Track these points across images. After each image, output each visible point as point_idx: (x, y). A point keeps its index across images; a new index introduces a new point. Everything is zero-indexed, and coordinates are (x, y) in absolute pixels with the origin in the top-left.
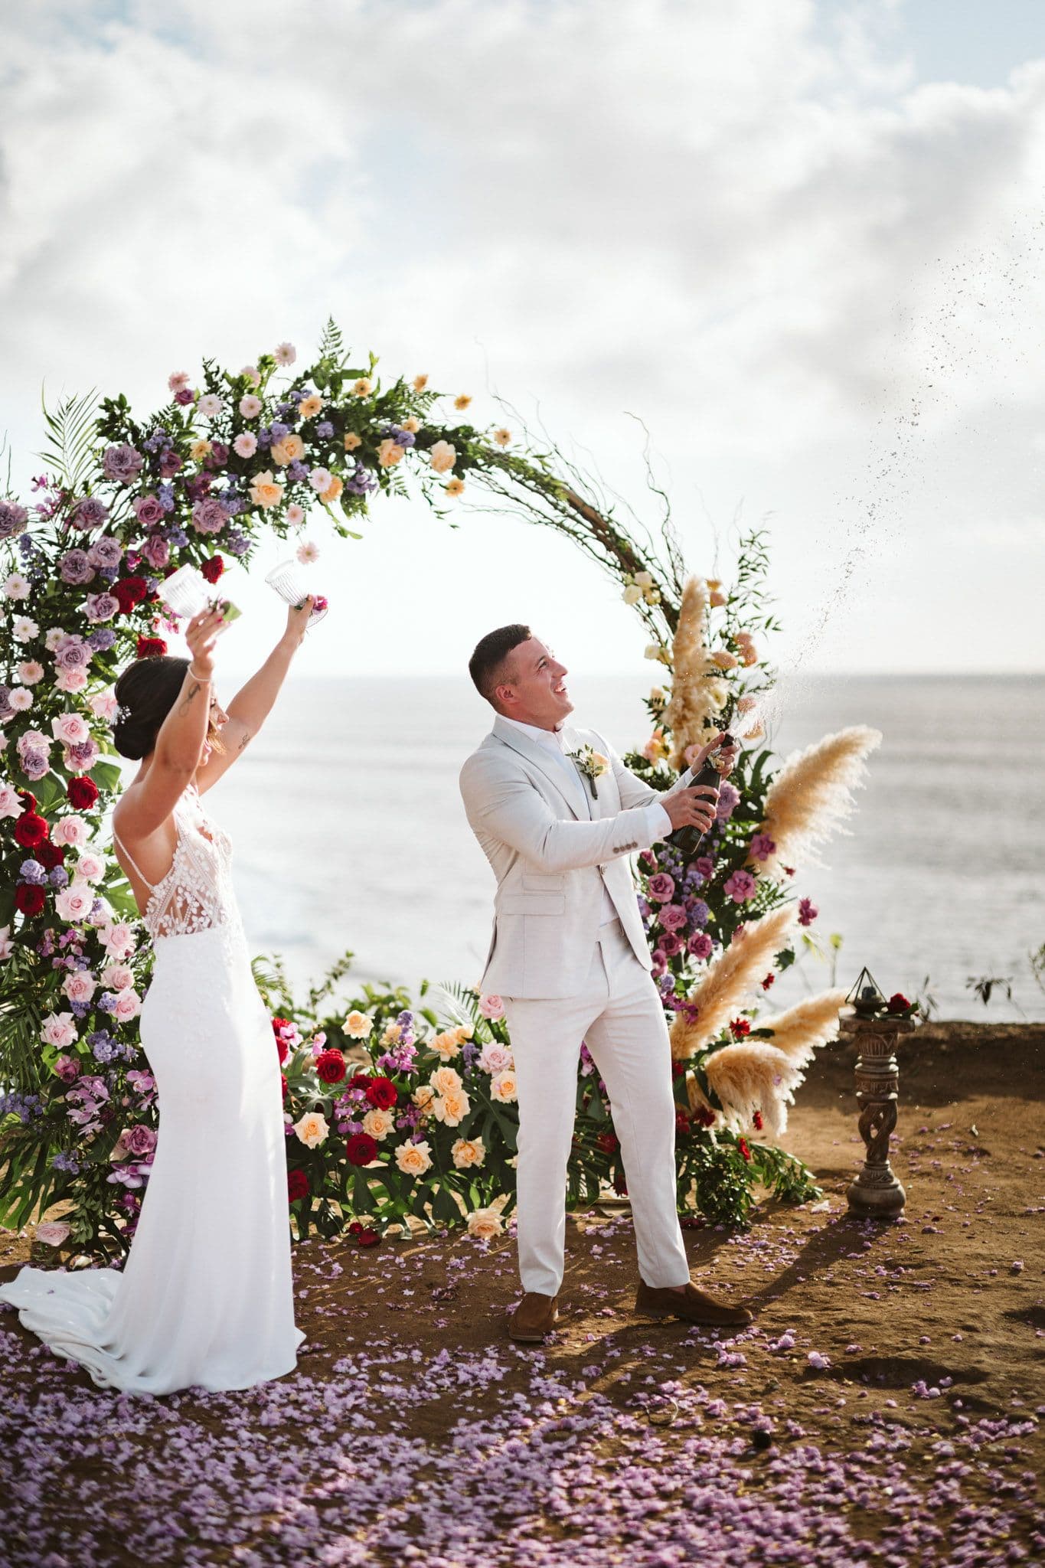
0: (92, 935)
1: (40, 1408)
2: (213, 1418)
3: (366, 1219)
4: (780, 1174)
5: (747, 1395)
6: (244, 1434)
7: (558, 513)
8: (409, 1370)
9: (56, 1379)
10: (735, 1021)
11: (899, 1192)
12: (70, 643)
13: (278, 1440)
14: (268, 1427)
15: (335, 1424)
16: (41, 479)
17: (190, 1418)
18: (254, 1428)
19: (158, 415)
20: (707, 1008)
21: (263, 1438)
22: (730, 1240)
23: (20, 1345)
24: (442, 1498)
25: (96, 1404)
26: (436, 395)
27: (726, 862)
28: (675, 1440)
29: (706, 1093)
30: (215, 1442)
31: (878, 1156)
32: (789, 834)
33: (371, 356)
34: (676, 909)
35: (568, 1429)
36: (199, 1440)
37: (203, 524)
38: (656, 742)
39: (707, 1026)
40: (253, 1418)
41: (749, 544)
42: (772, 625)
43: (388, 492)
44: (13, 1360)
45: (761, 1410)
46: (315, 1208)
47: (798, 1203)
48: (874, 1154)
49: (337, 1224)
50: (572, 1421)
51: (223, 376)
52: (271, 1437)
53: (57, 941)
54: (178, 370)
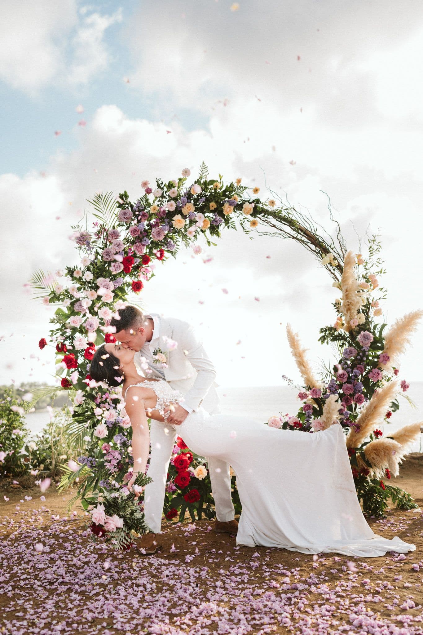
4: (399, 497)
5: (383, 578)
7: (295, 232)
8: (229, 564)
10: (376, 431)
12: (105, 281)
16: (96, 223)
19: (140, 199)
20: (364, 425)
22: (377, 522)
24: (230, 615)
26: (245, 188)
27: (369, 367)
29: (365, 461)
32: (395, 354)
33: (220, 175)
34: (349, 385)
35: (296, 589)
37: (156, 236)
38: (339, 321)
39: (364, 433)
41: (372, 242)
42: (383, 272)
43: (228, 227)
46: (204, 507)
47: (407, 509)
50: (298, 585)
51: (165, 185)
53: (102, 397)
54: (145, 180)
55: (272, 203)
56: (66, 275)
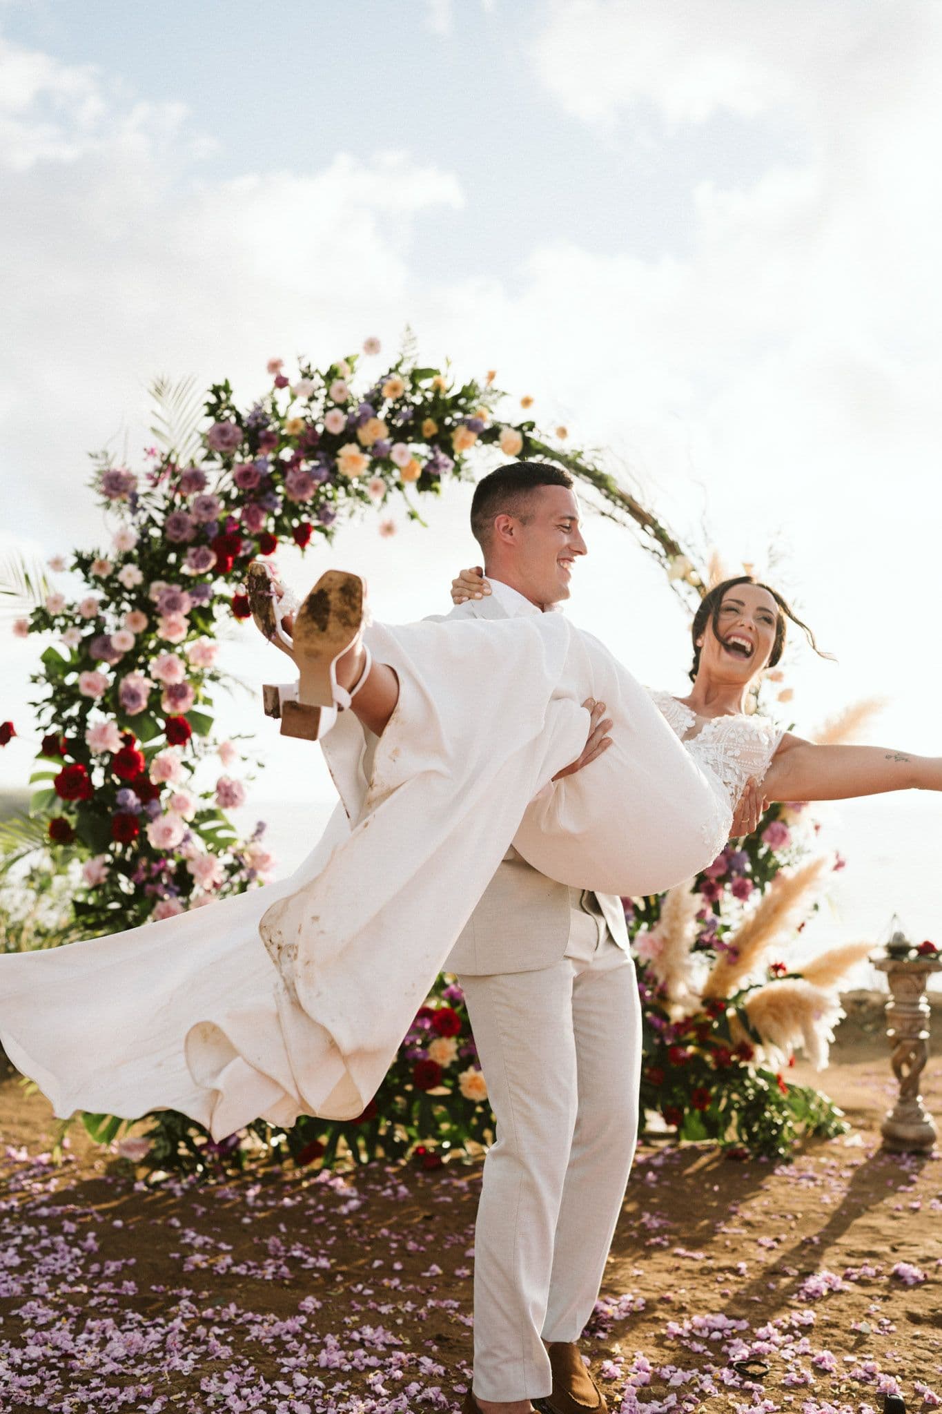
0: (182, 865)
1: (84, 1336)
2: (268, 1355)
3: (430, 1143)
4: (810, 1110)
6: (300, 1379)
7: (609, 503)
9: (111, 1301)
10: (773, 963)
11: (931, 1129)
12: (171, 593)
13: (337, 1388)
14: (327, 1368)
15: (401, 1368)
16: (152, 449)
17: (242, 1354)
18: (312, 1370)
20: (747, 947)
21: (321, 1384)
22: (777, 1171)
23: (82, 1262)
25: (145, 1333)
26: (503, 393)
28: (790, 1403)
29: (746, 1028)
30: (267, 1387)
31: (910, 1093)
33: (445, 359)
36: (250, 1385)
37: (293, 491)
39: (747, 966)
40: (311, 1357)
44: (71, 1278)
45: (879, 1367)
46: (382, 1132)
47: (828, 1137)
48: (907, 1090)
49: (403, 1146)
52: (330, 1384)
53: (150, 869)
54: (274, 356)
55: (563, 432)
56: (73, 569)
